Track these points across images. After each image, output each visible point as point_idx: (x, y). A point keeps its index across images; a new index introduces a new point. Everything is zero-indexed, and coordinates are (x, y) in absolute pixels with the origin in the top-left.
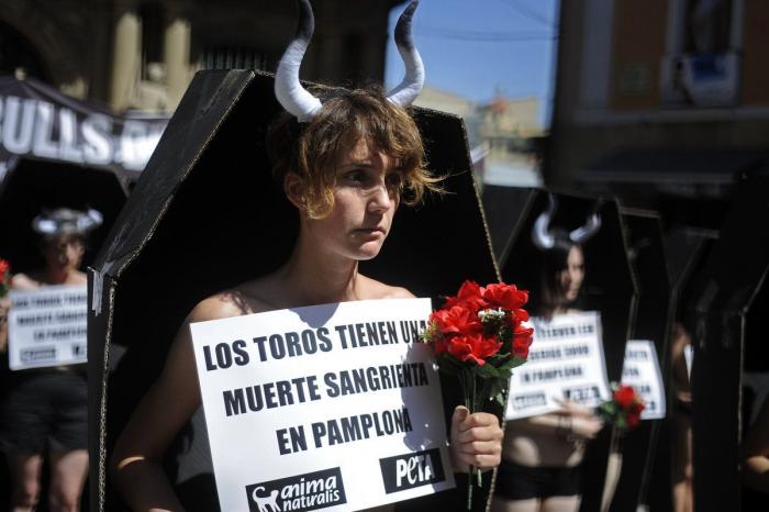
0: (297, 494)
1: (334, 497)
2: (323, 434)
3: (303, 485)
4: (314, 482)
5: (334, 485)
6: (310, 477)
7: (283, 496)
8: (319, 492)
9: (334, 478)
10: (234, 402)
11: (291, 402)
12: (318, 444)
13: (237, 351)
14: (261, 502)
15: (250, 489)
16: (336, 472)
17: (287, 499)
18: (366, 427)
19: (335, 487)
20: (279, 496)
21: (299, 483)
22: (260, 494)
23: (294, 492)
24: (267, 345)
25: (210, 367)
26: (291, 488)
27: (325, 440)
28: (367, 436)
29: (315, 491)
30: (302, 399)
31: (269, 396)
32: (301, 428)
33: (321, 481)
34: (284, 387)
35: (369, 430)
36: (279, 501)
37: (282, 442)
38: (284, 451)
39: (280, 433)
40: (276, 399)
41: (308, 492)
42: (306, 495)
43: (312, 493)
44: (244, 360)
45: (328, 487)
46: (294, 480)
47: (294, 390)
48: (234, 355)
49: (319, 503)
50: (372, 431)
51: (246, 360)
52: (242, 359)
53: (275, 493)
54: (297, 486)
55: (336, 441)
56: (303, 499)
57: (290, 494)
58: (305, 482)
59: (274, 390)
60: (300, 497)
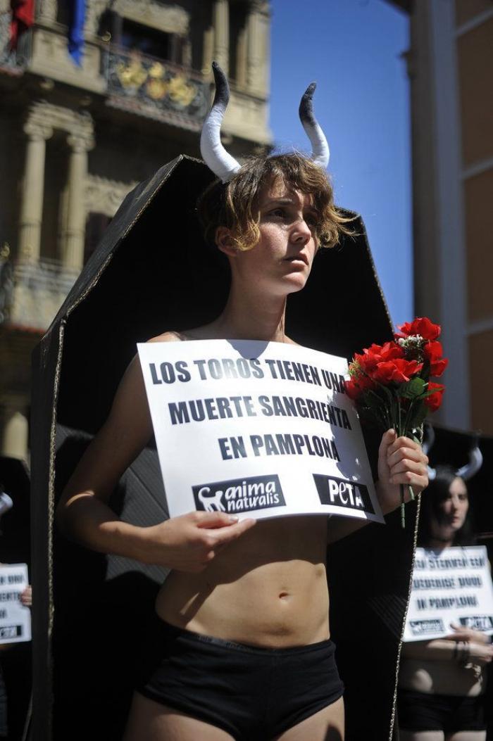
0: (240, 495)
1: (274, 500)
2: (261, 445)
3: (245, 487)
4: (255, 485)
5: (273, 489)
6: (251, 481)
7: (227, 497)
8: (260, 494)
9: (273, 484)
10: (178, 413)
11: (230, 415)
12: (257, 454)
13: (179, 370)
14: (207, 502)
15: (196, 490)
16: (275, 478)
17: (231, 500)
18: (299, 446)
19: (274, 491)
20: (223, 496)
21: (242, 486)
22: (205, 495)
23: (237, 494)
24: (206, 366)
25: (156, 382)
26: (234, 490)
27: (262, 450)
28: (300, 452)
29: (256, 493)
30: (240, 414)
31: (210, 410)
32: (240, 439)
33: (262, 485)
34: (223, 403)
35: (302, 448)
36: (224, 501)
37: (224, 450)
38: (225, 457)
39: (222, 442)
40: (216, 412)
41: (250, 494)
42: (248, 496)
43: (253, 495)
44: (186, 378)
45: (267, 490)
46: (237, 483)
47: (232, 405)
48: (177, 373)
49: (261, 504)
50: (304, 449)
51: (188, 378)
52: (184, 377)
53: (219, 494)
54: (239, 488)
55: (272, 452)
56: (246, 499)
57: (233, 495)
58: (247, 485)
59: (214, 404)
60: (243, 498)
